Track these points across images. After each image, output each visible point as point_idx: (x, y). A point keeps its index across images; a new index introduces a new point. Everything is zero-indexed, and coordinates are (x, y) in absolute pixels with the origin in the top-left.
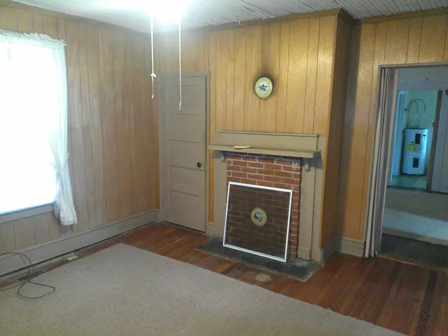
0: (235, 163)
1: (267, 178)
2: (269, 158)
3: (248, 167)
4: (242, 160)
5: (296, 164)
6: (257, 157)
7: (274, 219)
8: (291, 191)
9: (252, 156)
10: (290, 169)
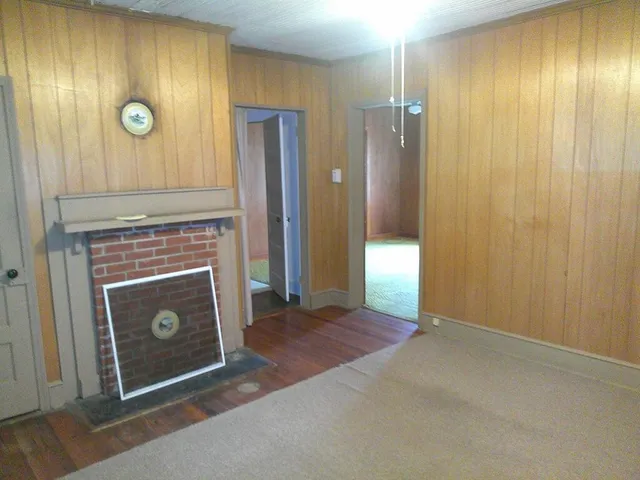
0: (109, 249)
1: (170, 260)
2: (172, 228)
3: (136, 250)
4: (123, 241)
5: (212, 229)
6: (152, 230)
7: (188, 317)
8: (209, 268)
9: (143, 230)
10: (203, 238)
